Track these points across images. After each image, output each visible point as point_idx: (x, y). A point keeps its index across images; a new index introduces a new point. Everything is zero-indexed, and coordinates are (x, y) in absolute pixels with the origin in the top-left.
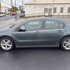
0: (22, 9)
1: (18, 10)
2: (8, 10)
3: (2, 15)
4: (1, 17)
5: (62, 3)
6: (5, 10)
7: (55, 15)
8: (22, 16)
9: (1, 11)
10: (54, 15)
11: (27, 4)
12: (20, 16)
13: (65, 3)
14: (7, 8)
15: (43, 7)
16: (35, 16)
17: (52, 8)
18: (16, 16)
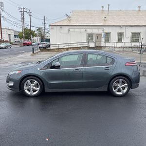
0: (43, 34)
1: (36, 35)
2: (15, 36)
3: (3, 45)
4: (2, 48)
5: (121, 24)
6: (9, 35)
7: (108, 47)
8: (44, 48)
9: (2, 38)
10: (106, 47)
11: (55, 25)
12: (40, 48)
13: (126, 25)
14: (13, 31)
15: (86, 30)
16: (71, 48)
17: (101, 34)
18: (33, 48)
